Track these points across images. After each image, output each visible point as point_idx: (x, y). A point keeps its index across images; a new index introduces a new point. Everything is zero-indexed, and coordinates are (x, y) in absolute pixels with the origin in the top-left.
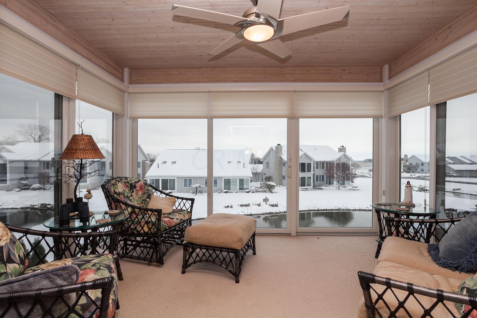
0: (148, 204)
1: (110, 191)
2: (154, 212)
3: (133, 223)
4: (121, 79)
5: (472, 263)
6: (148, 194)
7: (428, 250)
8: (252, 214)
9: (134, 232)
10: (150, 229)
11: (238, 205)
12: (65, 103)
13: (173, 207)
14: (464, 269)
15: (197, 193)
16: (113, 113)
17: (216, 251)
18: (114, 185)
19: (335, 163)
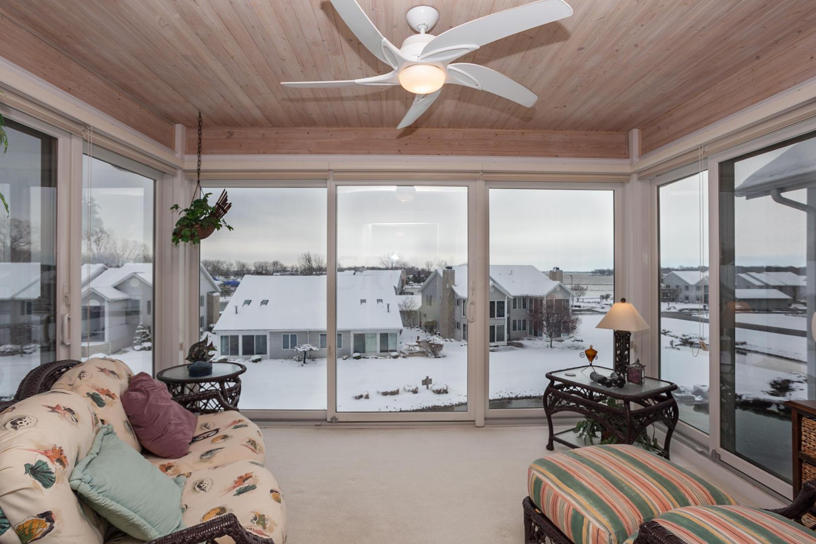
11: (378, 392)
15: (306, 361)
19: (544, 302)
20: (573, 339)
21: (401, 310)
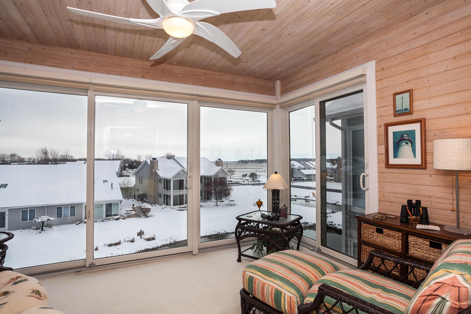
8: (124, 254)
11: (105, 245)
15: (44, 228)
19: (213, 179)
20: (229, 200)
21: (121, 187)
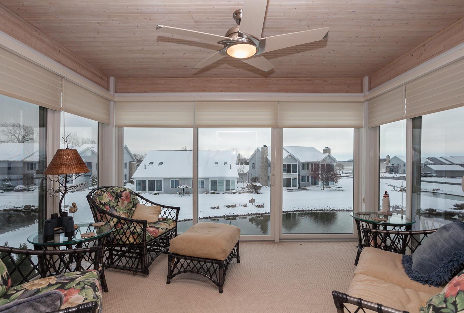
0: (134, 213)
1: (96, 202)
2: (139, 223)
3: (118, 233)
4: (107, 87)
5: (441, 277)
6: (134, 203)
7: (402, 261)
8: (239, 215)
9: (120, 242)
10: (135, 240)
11: (224, 206)
12: (50, 116)
13: (159, 216)
14: (433, 283)
15: (184, 194)
16: (99, 123)
17: (201, 262)
18: (99, 195)
19: (320, 165)
20: (336, 187)
